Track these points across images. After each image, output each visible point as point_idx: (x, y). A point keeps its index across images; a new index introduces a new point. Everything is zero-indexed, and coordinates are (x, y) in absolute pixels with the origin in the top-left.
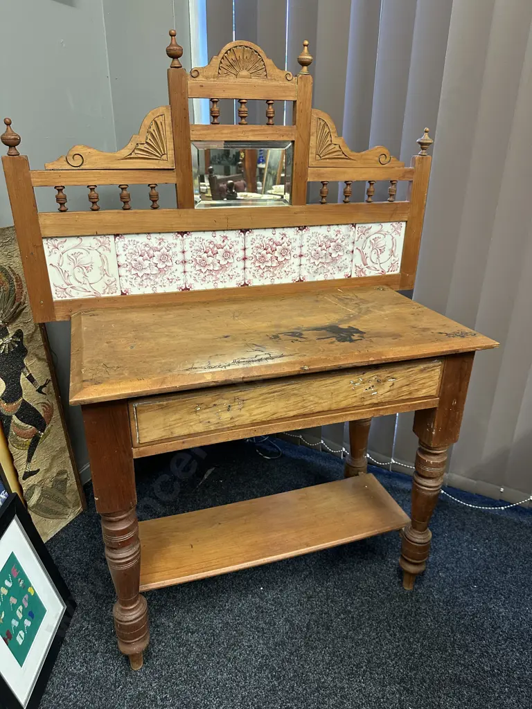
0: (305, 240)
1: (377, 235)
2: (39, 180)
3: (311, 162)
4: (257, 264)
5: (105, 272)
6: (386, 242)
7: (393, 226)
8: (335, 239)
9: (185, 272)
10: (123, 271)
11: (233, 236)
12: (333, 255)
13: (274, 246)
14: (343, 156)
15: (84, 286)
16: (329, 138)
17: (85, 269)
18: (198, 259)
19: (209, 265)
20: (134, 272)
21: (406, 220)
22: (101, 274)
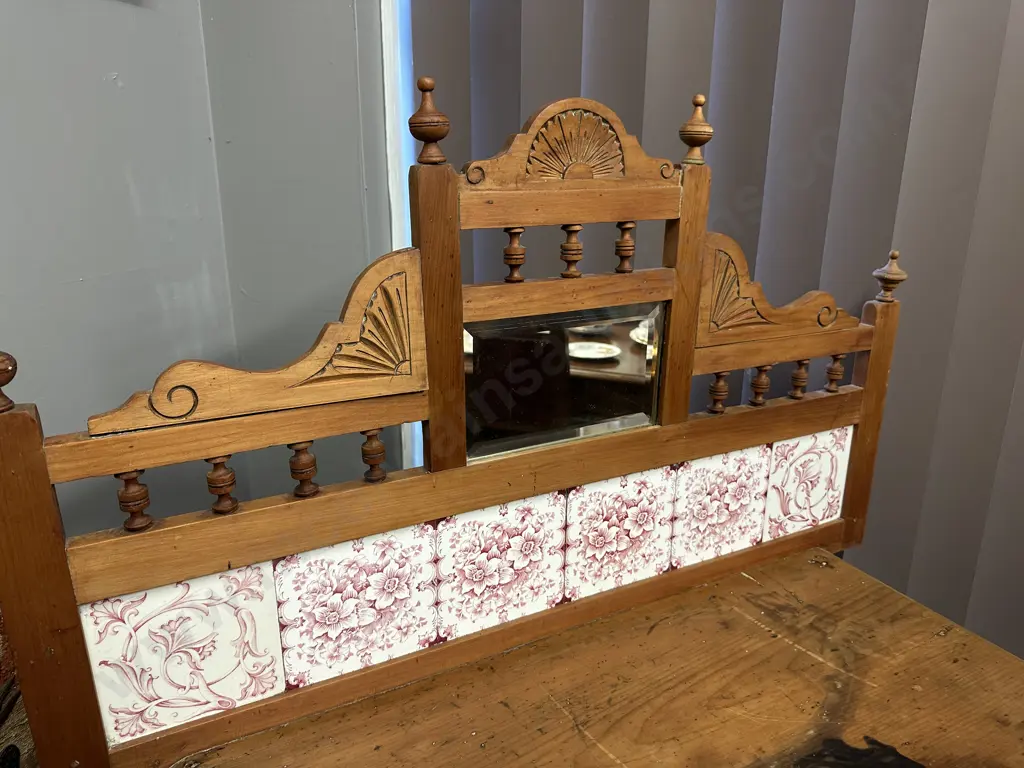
0: (682, 488)
1: (806, 458)
2: (72, 465)
3: (702, 337)
4: (590, 553)
5: (247, 648)
6: (821, 467)
7: (835, 436)
8: (736, 475)
9: (437, 604)
10: (292, 637)
11: (542, 505)
12: (733, 507)
13: (624, 509)
14: (759, 319)
15: (193, 694)
16: (735, 288)
17: (194, 653)
18: (467, 569)
19: (491, 576)
20: (318, 631)
21: (856, 421)
22: (237, 656)
